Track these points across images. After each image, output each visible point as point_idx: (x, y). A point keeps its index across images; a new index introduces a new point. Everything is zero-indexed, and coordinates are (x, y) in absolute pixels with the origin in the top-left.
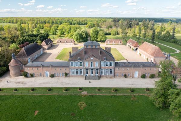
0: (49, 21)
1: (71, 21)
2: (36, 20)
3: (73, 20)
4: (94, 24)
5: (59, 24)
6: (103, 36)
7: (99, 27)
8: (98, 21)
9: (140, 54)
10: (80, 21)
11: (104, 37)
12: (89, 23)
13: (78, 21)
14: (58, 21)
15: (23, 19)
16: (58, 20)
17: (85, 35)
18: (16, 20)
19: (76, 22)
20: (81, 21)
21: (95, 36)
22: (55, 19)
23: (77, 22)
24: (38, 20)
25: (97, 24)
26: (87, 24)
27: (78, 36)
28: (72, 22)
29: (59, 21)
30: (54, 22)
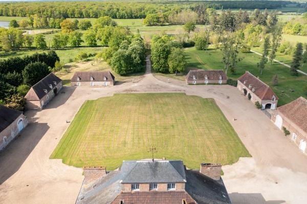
0: (74, 11)
1: (115, 10)
2: (49, 10)
3: (118, 10)
4: (159, 18)
5: (92, 17)
6: (180, 62)
7: (168, 22)
8: (166, 11)
9: (284, 129)
10: (131, 11)
11: (182, 64)
12: (149, 16)
13: (129, 11)
14: (91, 11)
15: (26, 8)
16: (91, 9)
17: (138, 58)
18: (13, 10)
19: (124, 12)
20: (133, 10)
21: (162, 61)
22: (85, 7)
23: (127, 13)
24: (54, 9)
25: (165, 17)
26: (144, 17)
27: (122, 62)
28: (117, 13)
29: (93, 12)
30: (84, 13)
